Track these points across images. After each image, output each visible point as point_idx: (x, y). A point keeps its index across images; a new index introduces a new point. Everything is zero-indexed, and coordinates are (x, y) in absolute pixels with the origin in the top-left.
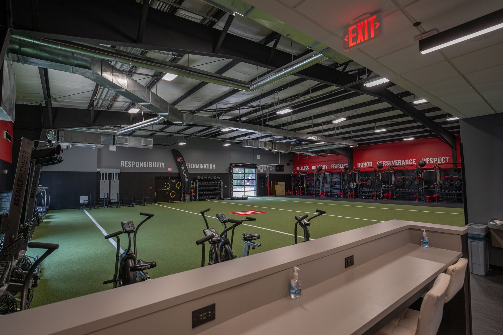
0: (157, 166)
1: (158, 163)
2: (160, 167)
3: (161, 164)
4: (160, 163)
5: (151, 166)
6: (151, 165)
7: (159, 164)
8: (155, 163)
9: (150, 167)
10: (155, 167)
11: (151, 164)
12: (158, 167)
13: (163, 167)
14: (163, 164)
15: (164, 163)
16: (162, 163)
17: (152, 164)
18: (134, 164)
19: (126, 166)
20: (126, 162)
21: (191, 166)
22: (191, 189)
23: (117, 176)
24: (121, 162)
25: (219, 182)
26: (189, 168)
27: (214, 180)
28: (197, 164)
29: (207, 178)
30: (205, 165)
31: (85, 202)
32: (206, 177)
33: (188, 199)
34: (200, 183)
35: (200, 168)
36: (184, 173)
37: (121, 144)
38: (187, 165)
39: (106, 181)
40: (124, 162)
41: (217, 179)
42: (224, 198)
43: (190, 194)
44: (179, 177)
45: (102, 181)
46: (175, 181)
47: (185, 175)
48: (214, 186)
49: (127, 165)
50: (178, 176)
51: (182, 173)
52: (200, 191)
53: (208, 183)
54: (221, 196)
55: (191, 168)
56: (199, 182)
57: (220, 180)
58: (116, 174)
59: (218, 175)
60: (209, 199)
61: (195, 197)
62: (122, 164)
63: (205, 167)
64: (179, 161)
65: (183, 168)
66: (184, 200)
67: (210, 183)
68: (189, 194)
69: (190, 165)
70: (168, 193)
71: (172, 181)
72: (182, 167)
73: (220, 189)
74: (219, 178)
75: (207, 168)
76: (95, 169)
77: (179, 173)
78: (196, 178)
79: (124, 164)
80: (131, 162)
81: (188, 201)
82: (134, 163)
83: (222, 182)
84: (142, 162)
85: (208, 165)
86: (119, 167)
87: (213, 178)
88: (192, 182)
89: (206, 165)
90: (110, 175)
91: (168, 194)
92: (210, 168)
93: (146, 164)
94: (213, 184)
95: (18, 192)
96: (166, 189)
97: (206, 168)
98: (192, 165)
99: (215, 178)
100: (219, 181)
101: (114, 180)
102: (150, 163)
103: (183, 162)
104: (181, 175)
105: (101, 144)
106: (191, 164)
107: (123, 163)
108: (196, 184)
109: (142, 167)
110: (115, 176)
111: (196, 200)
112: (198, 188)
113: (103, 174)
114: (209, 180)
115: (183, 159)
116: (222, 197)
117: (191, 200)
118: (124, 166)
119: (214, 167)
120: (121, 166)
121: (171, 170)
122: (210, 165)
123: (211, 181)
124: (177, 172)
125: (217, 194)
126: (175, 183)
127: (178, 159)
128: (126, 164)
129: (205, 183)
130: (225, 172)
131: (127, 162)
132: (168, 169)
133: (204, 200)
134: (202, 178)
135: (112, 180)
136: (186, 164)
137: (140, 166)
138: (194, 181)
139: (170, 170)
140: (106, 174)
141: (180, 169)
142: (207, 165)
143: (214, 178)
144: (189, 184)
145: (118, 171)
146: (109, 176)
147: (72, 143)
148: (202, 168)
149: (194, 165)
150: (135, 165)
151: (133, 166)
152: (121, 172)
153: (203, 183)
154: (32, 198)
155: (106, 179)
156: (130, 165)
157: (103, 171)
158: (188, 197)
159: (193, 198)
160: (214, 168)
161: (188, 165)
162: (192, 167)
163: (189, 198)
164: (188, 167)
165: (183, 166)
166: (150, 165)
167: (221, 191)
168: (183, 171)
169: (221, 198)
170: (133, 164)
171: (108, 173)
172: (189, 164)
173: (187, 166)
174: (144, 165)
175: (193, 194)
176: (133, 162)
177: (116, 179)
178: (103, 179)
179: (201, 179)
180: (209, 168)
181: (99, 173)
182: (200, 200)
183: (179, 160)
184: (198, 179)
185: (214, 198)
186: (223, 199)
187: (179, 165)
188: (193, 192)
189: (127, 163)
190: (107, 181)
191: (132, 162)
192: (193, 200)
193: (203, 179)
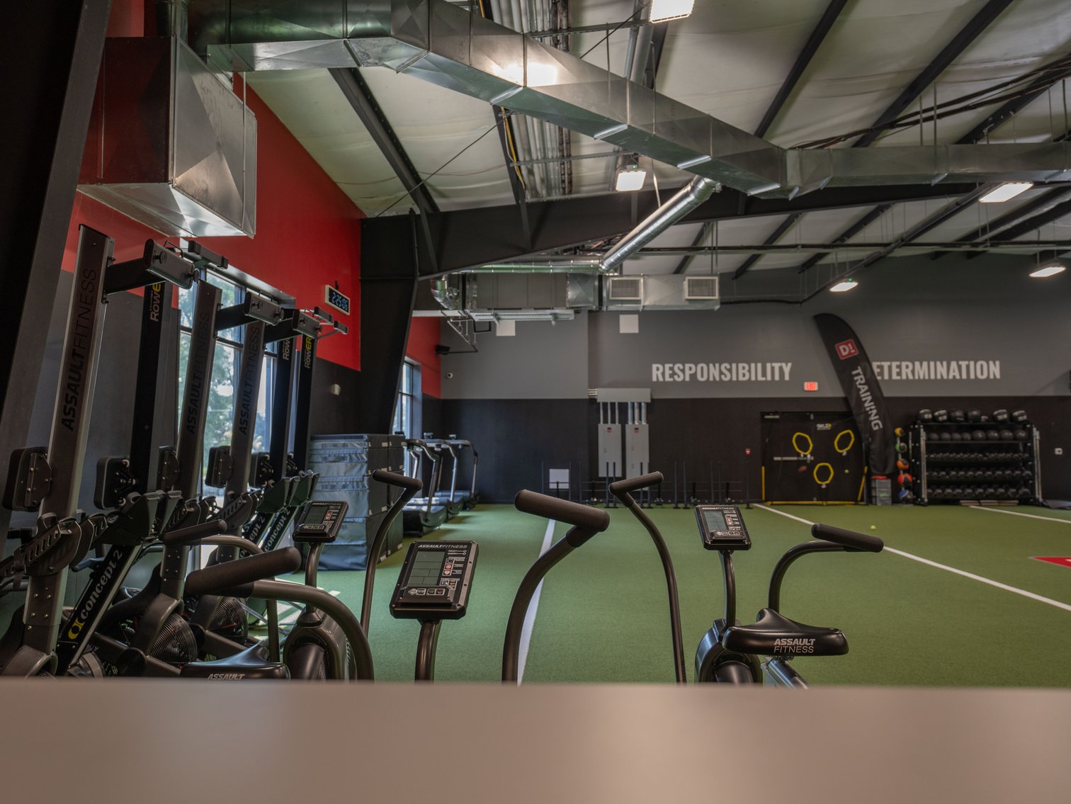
0: (764, 374)
1: (768, 365)
2: (777, 378)
3: (781, 368)
4: (777, 365)
5: (744, 375)
6: (746, 371)
7: (773, 368)
8: (759, 365)
9: (741, 378)
10: (760, 378)
11: (744, 368)
12: (769, 378)
13: (787, 378)
14: (787, 369)
15: (790, 365)
16: (784, 365)
17: (749, 371)
18: (693, 371)
19: (668, 379)
20: (667, 366)
21: (895, 370)
22: (897, 459)
23: (644, 411)
24: (655, 366)
25: (1022, 434)
26: (886, 377)
27: (995, 425)
28: (917, 364)
29: (966, 415)
30: (954, 364)
31: (561, 486)
32: (958, 414)
33: (885, 495)
34: (935, 436)
35: (933, 377)
36: (866, 397)
37: (622, 302)
38: (878, 367)
39: (612, 426)
40: (661, 367)
41: (1012, 423)
42: (1050, 503)
43: (893, 476)
44: (846, 413)
45: (602, 427)
46: (828, 426)
47: (869, 405)
48: (999, 447)
49: (671, 376)
50: (841, 408)
51: (859, 398)
52: (931, 465)
53: (967, 436)
54: (1033, 492)
55: (895, 377)
56: (928, 430)
57: (1024, 423)
58: (640, 404)
59: (1011, 403)
60: (978, 499)
61: (915, 488)
62: (658, 372)
63: (954, 373)
64: (844, 354)
65: (860, 379)
66: (870, 499)
67: (980, 435)
68: (888, 476)
69: (890, 367)
70: (803, 468)
71: (820, 426)
72: (858, 374)
73: (1027, 463)
74: (1022, 415)
75: (964, 376)
76: (582, 393)
77: (846, 400)
78: (917, 418)
79: (663, 374)
80: (681, 367)
81: (886, 504)
82: (690, 369)
83: (1036, 434)
84: (717, 365)
85: (968, 367)
86: (646, 382)
87: (994, 418)
88: (898, 431)
89: (960, 367)
90: (623, 406)
91: (804, 472)
92: (979, 376)
93: (730, 370)
94: (994, 439)
95: (71, 389)
96: (798, 455)
97: (958, 377)
98: (899, 367)
99: (1000, 418)
100: (1024, 428)
101: (636, 423)
102: (741, 365)
103: (862, 359)
104: (853, 404)
105: (567, 308)
106: (894, 364)
107: (658, 369)
108: (917, 439)
109: (718, 379)
110: (637, 411)
111: (916, 501)
112: (924, 456)
113: (605, 404)
114: (973, 426)
115: (859, 345)
116: (1039, 496)
117: (896, 500)
118: (661, 379)
119: (995, 370)
120: (654, 379)
121: (815, 386)
122: (979, 363)
123: (985, 428)
124: (838, 393)
125: (1013, 483)
126: (832, 434)
127: (841, 348)
128: (668, 372)
129: (957, 436)
130: (1050, 392)
131: (671, 365)
132: (803, 386)
133: (953, 501)
134: (940, 415)
135: (630, 423)
136: (875, 365)
137: (711, 379)
138: (906, 429)
139: (811, 387)
140: (613, 404)
141: (848, 383)
142: (964, 364)
143: (999, 414)
144: (888, 439)
145: (643, 395)
146: (621, 411)
147: (496, 311)
148: (939, 377)
149: (907, 367)
150: (693, 376)
151: (687, 379)
152: (655, 397)
153: (946, 436)
154: (244, 432)
155: (613, 421)
156: (679, 376)
157: (603, 395)
158: (883, 488)
159: (906, 494)
160: (998, 376)
161: (881, 367)
162: (899, 374)
163: (887, 492)
164: (881, 374)
165: (859, 370)
166: (741, 371)
167: (1032, 468)
168: (863, 391)
169: (1035, 498)
170: (688, 373)
171: (616, 401)
172: (886, 364)
173: (876, 370)
174: (721, 373)
175: (903, 477)
176: (687, 366)
177: (640, 419)
178: (606, 421)
179: (935, 419)
180: (972, 376)
181: (592, 401)
182: (934, 501)
183: (845, 350)
184: (924, 421)
185: (1001, 499)
186: (1042, 505)
187: (844, 369)
188: (905, 471)
189: (671, 369)
190: (617, 427)
191: (684, 366)
192: (906, 501)
193: (944, 421)
